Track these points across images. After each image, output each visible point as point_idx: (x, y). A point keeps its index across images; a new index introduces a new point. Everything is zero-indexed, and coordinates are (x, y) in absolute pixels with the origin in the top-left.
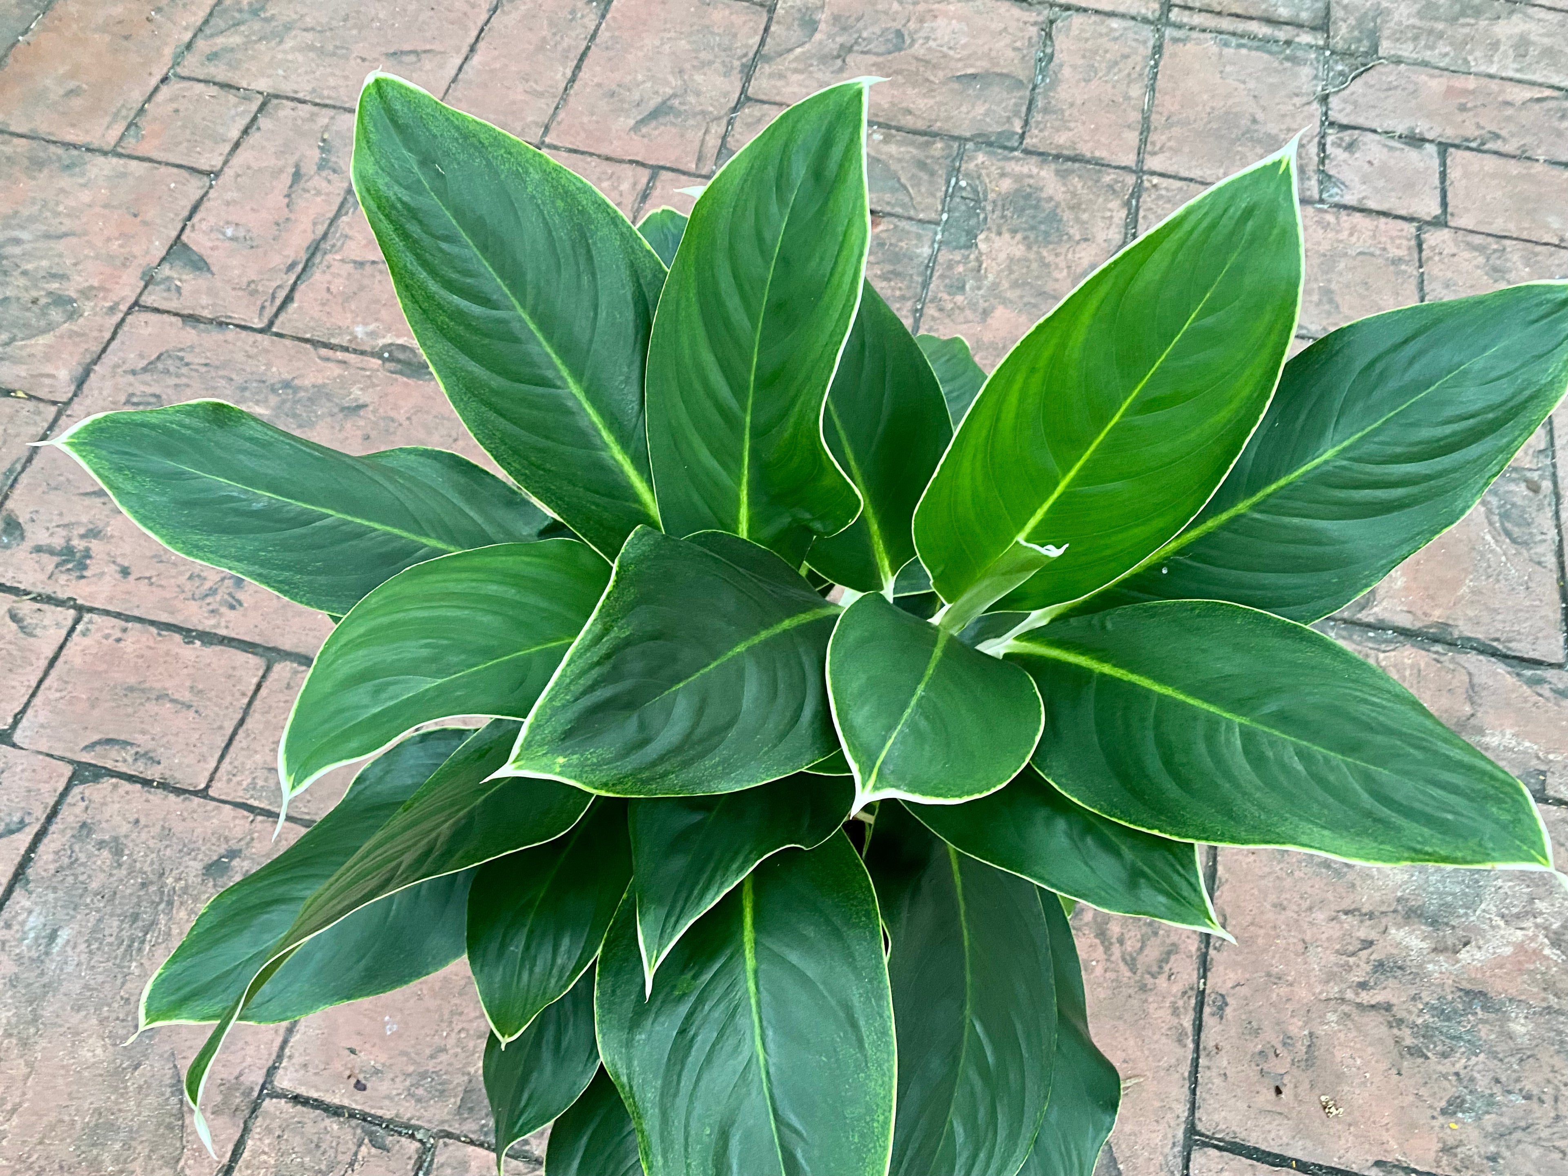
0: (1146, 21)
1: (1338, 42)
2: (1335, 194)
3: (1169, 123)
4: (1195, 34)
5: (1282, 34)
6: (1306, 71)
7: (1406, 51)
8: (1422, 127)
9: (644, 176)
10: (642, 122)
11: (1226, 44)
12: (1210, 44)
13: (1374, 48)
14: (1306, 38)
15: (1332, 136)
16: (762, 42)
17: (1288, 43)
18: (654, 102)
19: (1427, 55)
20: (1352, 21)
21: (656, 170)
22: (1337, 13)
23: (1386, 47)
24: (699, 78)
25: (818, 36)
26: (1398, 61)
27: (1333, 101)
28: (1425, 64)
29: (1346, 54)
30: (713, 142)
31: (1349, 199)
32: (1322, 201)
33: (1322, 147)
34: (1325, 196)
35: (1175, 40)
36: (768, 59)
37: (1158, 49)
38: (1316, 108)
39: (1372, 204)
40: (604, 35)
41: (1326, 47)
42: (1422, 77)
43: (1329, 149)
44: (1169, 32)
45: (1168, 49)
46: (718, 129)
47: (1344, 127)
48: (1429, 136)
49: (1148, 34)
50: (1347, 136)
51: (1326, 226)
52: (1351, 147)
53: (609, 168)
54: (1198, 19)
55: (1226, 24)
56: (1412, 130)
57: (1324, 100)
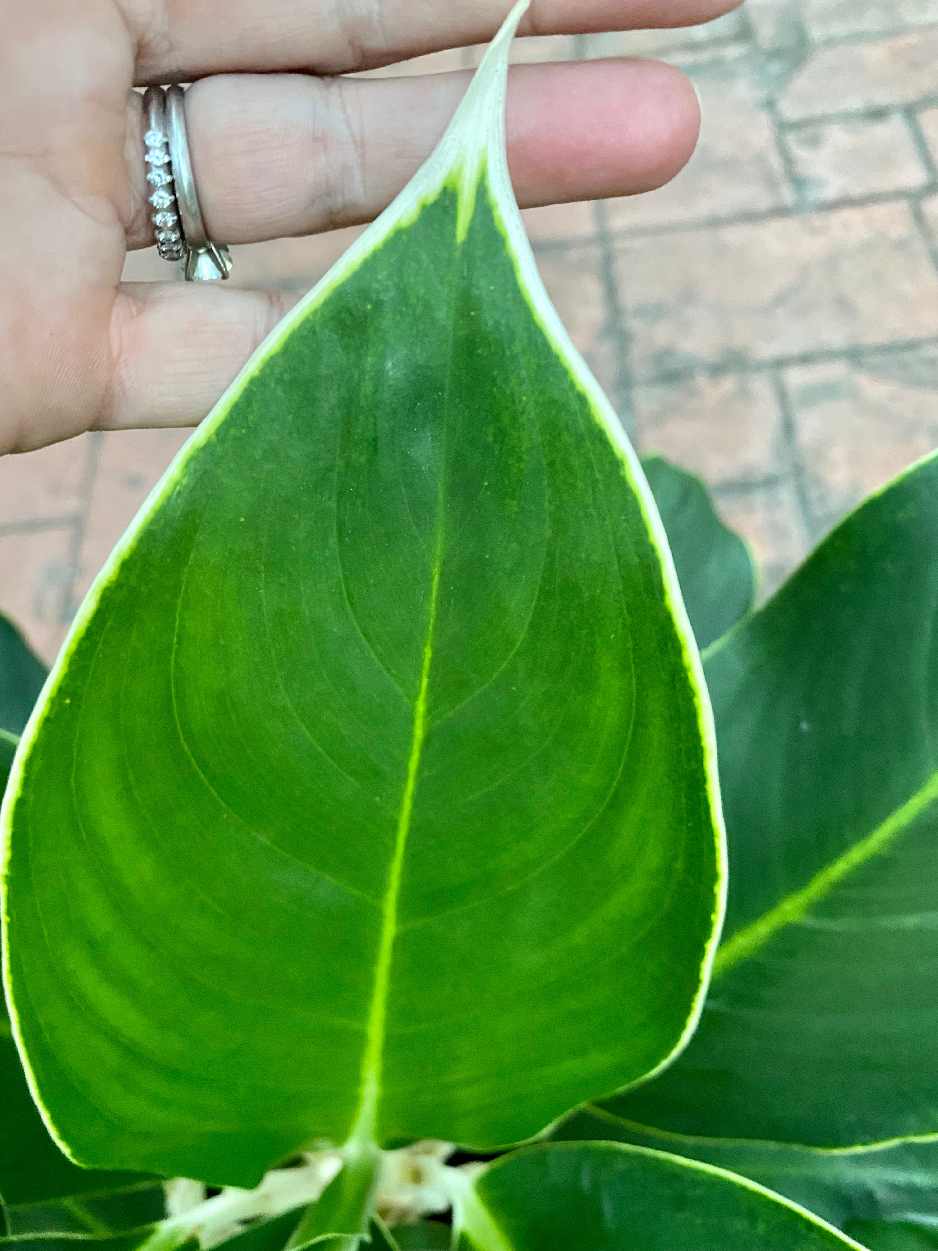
1: (766, 44)
2: (814, 195)
6: (742, 85)
7: (838, 30)
8: (880, 98)
13: (804, 38)
14: (731, 52)
17: (716, 62)
19: (859, 26)
20: (771, 21)
23: (815, 33)
26: (832, 42)
27: (783, 104)
28: (858, 36)
29: (777, 53)
31: (830, 193)
32: (802, 206)
33: (784, 152)
34: (805, 199)
38: (765, 116)
39: (857, 190)
41: (755, 52)
42: (863, 51)
43: (794, 151)
47: (799, 126)
48: (890, 104)
50: (807, 132)
51: (814, 232)
52: (814, 142)
56: (869, 104)
57: (770, 104)
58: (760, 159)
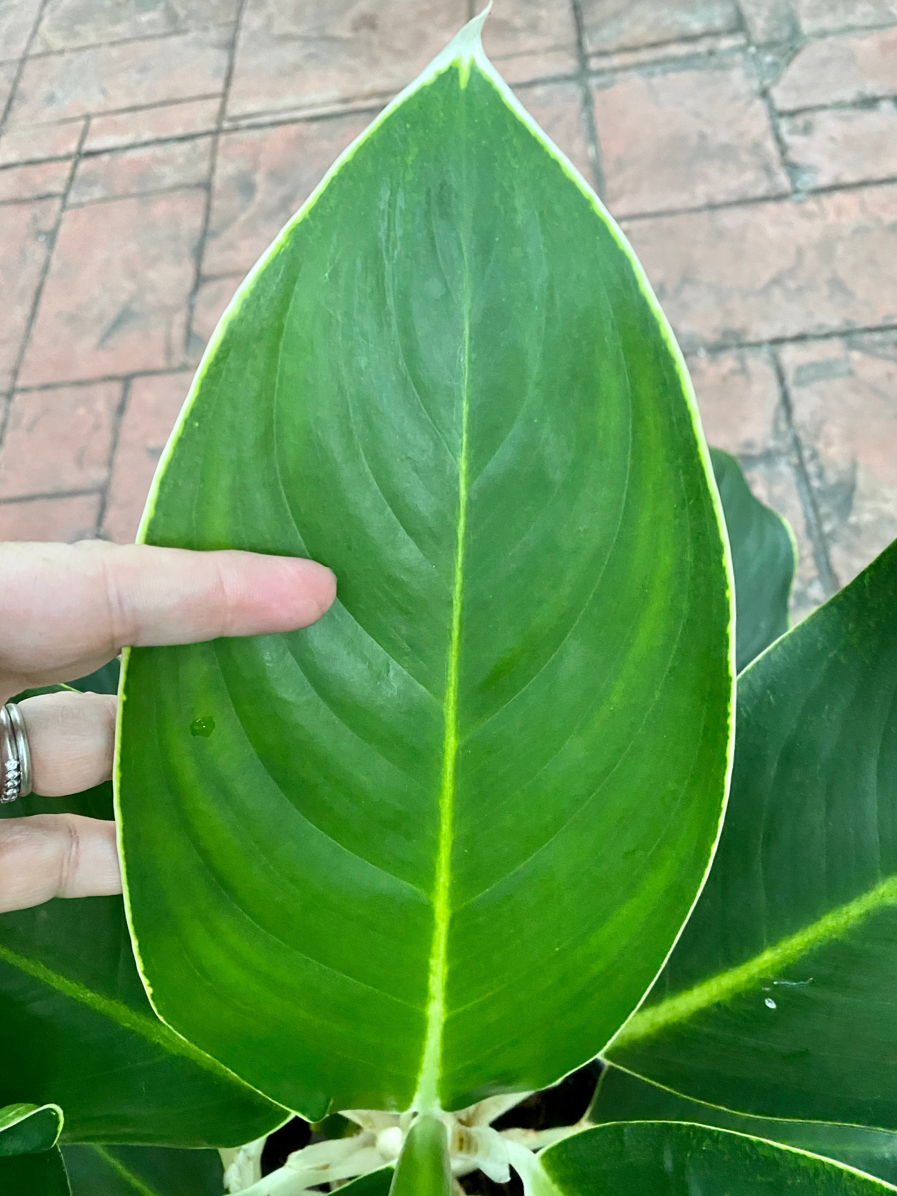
0: (567, 78)
1: (759, 36)
2: (807, 181)
3: (620, 164)
4: (619, 76)
5: (702, 47)
6: (737, 75)
7: (828, 22)
8: (871, 88)
9: (116, 388)
10: (107, 335)
11: (651, 75)
12: (636, 79)
13: (795, 32)
14: (726, 43)
15: (784, 125)
16: (207, 220)
17: (711, 53)
18: (112, 313)
19: (851, 20)
20: (765, 13)
21: (127, 380)
22: (748, 10)
23: (806, 26)
24: (152, 275)
25: (259, 197)
26: (823, 34)
27: (776, 93)
28: (850, 29)
29: (770, 45)
30: (178, 333)
31: (824, 180)
32: (796, 191)
33: (779, 139)
34: (799, 185)
35: (601, 87)
36: (215, 234)
37: (588, 101)
38: (759, 104)
39: (849, 177)
40: (55, 264)
41: (749, 43)
42: (853, 42)
43: (788, 139)
44: (593, 82)
45: (598, 97)
46: (180, 318)
47: (792, 114)
48: (879, 93)
49: (573, 89)
50: (800, 120)
51: (809, 216)
52: (807, 130)
53: (81, 392)
54: (617, 61)
55: (645, 56)
56: (860, 93)
57: (764, 94)
58: (756, 147)
